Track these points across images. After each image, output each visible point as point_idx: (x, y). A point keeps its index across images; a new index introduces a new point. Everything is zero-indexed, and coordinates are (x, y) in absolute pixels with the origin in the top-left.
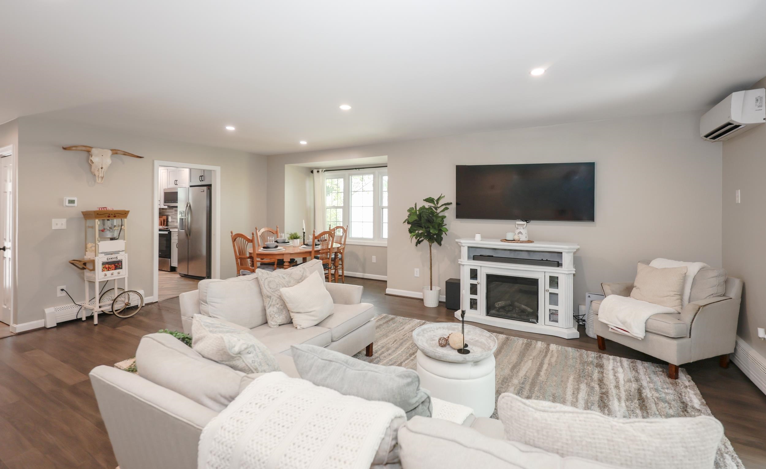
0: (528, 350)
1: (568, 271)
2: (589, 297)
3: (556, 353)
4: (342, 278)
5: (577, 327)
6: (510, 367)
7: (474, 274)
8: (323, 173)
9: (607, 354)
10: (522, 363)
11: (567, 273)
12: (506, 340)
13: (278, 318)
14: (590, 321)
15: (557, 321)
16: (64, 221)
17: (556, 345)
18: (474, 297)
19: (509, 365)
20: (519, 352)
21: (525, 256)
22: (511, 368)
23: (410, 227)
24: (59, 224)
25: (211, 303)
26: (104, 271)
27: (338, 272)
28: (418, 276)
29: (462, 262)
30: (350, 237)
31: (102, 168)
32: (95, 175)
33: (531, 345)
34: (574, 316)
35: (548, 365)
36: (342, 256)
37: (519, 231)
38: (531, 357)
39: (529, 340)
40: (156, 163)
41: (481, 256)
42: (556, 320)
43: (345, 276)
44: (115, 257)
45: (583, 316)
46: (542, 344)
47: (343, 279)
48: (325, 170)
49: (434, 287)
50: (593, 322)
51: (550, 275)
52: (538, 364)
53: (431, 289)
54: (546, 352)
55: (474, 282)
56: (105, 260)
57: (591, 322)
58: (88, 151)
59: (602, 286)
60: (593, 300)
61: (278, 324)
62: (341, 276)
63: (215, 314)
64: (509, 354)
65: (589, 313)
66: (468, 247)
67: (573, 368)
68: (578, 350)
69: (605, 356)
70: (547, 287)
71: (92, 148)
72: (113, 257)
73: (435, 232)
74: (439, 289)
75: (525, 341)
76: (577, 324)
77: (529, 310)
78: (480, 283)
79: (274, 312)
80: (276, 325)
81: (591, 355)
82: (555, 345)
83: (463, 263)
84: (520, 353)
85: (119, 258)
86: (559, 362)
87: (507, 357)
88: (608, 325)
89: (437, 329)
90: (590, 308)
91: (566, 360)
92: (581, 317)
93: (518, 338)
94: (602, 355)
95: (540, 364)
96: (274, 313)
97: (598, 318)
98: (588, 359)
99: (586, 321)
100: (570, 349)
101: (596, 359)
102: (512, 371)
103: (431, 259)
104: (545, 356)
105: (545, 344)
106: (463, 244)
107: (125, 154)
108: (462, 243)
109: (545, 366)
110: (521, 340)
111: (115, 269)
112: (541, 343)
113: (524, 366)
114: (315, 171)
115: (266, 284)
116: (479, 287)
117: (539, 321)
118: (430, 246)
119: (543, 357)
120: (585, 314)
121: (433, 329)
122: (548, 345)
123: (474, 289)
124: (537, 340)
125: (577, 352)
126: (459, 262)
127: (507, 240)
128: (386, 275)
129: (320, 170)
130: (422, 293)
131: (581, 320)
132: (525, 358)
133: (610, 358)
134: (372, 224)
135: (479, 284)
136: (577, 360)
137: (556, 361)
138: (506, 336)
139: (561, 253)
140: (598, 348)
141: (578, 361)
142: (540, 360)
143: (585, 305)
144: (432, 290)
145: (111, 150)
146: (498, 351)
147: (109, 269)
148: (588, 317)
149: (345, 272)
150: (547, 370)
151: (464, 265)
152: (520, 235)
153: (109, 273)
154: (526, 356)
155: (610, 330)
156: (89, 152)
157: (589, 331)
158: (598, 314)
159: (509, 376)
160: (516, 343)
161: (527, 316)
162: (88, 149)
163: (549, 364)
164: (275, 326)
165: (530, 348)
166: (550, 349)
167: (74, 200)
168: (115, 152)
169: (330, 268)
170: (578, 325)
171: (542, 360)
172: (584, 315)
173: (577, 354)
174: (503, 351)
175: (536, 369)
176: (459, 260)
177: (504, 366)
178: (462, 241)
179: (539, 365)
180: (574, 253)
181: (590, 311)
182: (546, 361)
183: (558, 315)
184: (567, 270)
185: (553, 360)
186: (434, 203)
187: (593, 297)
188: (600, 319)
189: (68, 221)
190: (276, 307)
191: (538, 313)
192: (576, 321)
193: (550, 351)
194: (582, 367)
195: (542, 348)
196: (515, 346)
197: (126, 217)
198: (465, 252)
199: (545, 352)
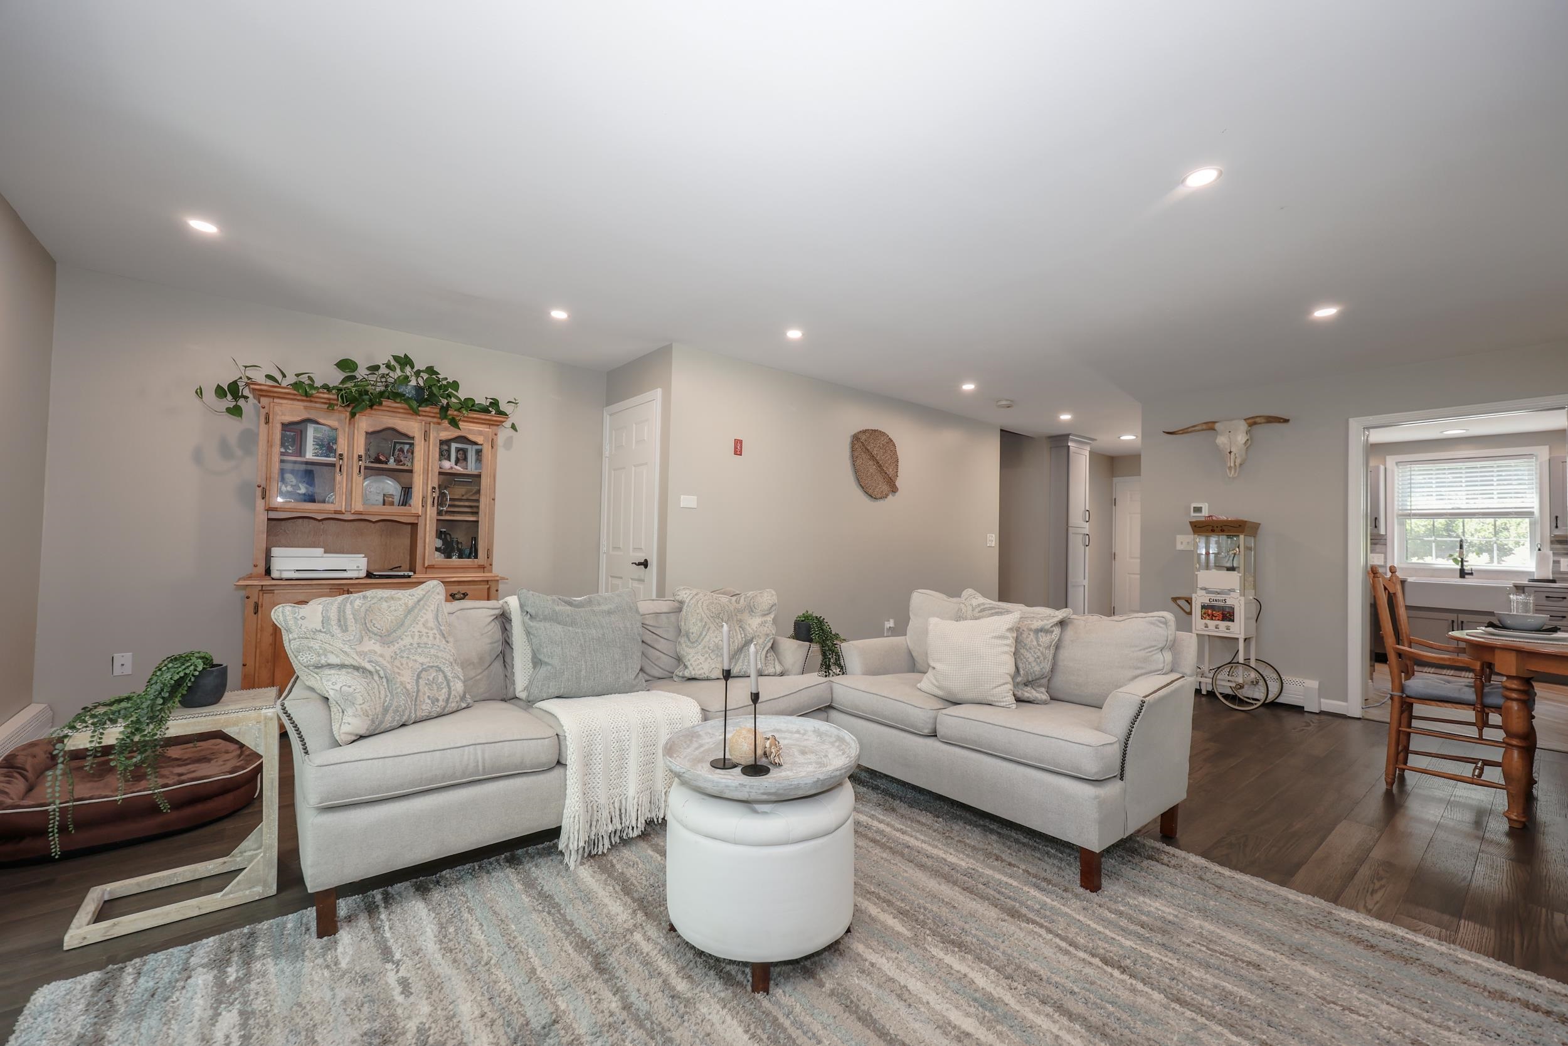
16: (1190, 538)
24: (1185, 542)
26: (1205, 618)
31: (1230, 452)
40: (1355, 423)
44: (1222, 598)
56: (1206, 601)
58: (1210, 427)
71: (1215, 422)
72: (1220, 599)
85: (1229, 602)
107: (1269, 421)
111: (1223, 620)
145: (1247, 420)
147: (1212, 617)
153: (1212, 624)
156: (1213, 430)
162: (1210, 425)
167: (1201, 508)
168: (1253, 422)
197: (1242, 532)
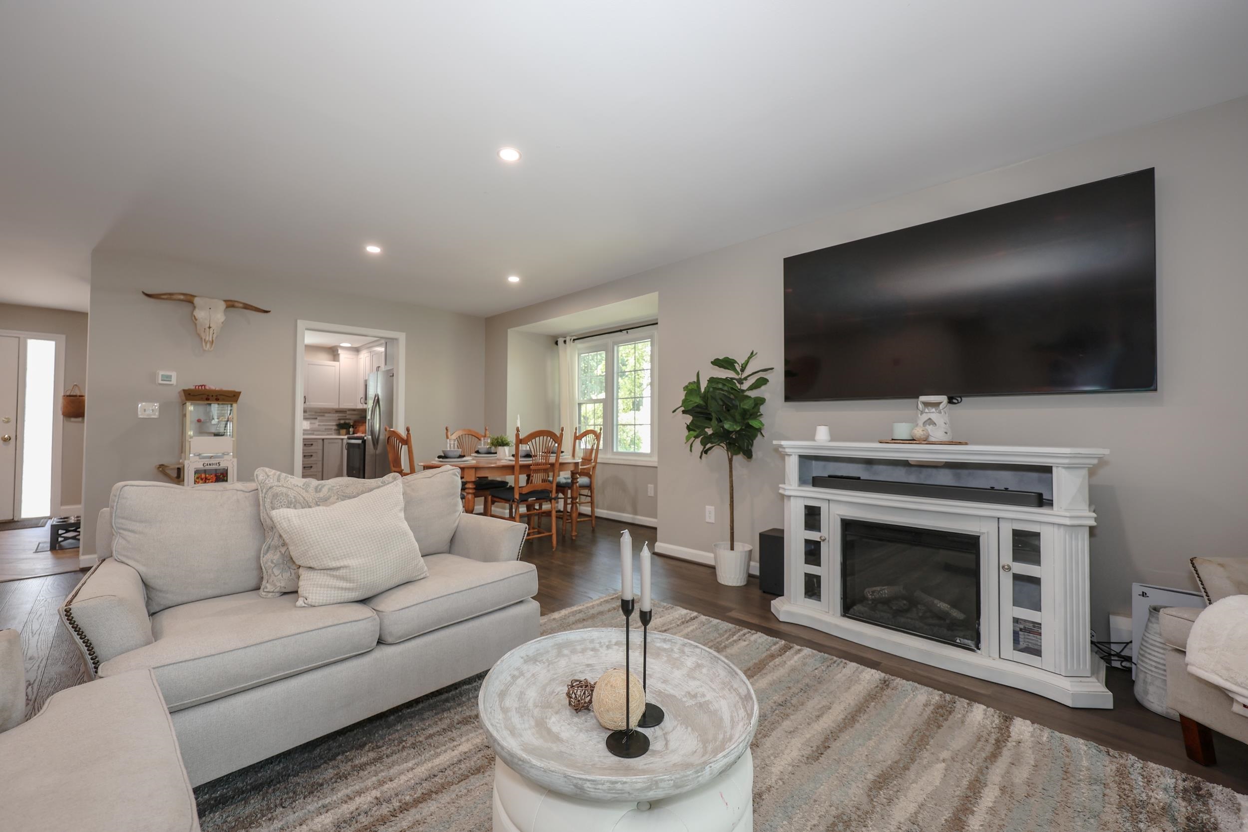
0: (939, 727)
1: (1070, 517)
2: (1144, 594)
3: (1030, 752)
4: (592, 520)
5: (1103, 674)
6: (870, 777)
7: (812, 517)
8: (572, 343)
9: (1227, 787)
10: (914, 767)
11: (1068, 522)
12: (881, 686)
13: (280, 576)
14: (1151, 665)
15: (1037, 652)
16: (156, 405)
17: (1033, 723)
18: (813, 570)
19: (866, 770)
20: (909, 730)
21: (945, 478)
22: (874, 782)
23: (690, 421)
24: (148, 409)
25: (121, 531)
27: (577, 509)
28: (713, 522)
29: (785, 489)
30: (615, 450)
31: (210, 327)
32: (201, 338)
33: (950, 713)
34: (1092, 642)
35: (997, 792)
36: (591, 482)
37: (926, 418)
38: (945, 754)
39: (948, 697)
40: (300, 323)
41: (830, 476)
42: (1036, 647)
43: (597, 517)
44: (215, 462)
45: (1125, 644)
46: (985, 714)
47: (593, 522)
48: (575, 338)
49: (740, 543)
50: (1165, 671)
51: (1014, 528)
52: (965, 782)
53: (732, 548)
54: (997, 741)
55: (813, 536)
56: (200, 466)
57: (1153, 669)
58: (189, 300)
59: (1195, 567)
60: (1165, 607)
61: (278, 590)
62: (590, 516)
63: (125, 556)
64: (876, 733)
65: (1146, 641)
66: (801, 457)
67: (1092, 821)
68: (1112, 752)
69: (1218, 791)
70: (1007, 557)
71: (195, 296)
72: (214, 462)
73: (735, 427)
74: (749, 549)
75: (936, 696)
76: (1103, 665)
77: (956, 614)
78: (827, 539)
79: (272, 562)
80: (273, 592)
81: (1162, 778)
82: (1028, 722)
83: (787, 493)
84: (914, 732)
85: (223, 465)
86: (1041, 787)
87: (870, 739)
88: (1230, 695)
89: (608, 647)
90: (1147, 626)
91: (1065, 783)
92: (1116, 648)
93: (916, 684)
94: (1208, 786)
95: (970, 783)
96: (273, 565)
97: (1187, 665)
98: (1150, 793)
99: (1134, 660)
100: (1079, 745)
101: (1184, 799)
102: (874, 792)
103: (732, 486)
104: (994, 756)
105: (996, 716)
106: (787, 450)
107: (247, 307)
108: (784, 448)
109: (989, 796)
110: (923, 691)
111: (216, 482)
112: (985, 710)
113: (915, 782)
114: (561, 341)
115: (268, 500)
116: (824, 548)
117: (982, 645)
118: (730, 461)
119: (986, 760)
120: (1131, 642)
121: (597, 646)
122: (1007, 720)
123: (813, 552)
124: (973, 697)
125: (1107, 758)
126: (781, 491)
127: (894, 441)
128: (656, 517)
129: (568, 339)
130: (712, 555)
131: (1118, 655)
132: (926, 754)
133: (1239, 804)
134: (649, 427)
135: (824, 540)
136: (1107, 791)
137: (1029, 783)
138: (883, 675)
139: (1048, 470)
140: (1183, 753)
141: (1113, 795)
142: (975, 768)
143: (1129, 615)
144: (733, 550)
145: (225, 301)
146: (849, 717)
147: (205, 481)
148: (1142, 652)
149: (596, 510)
150: (992, 811)
151: (790, 496)
152: (930, 428)
154: (928, 747)
155: (1236, 708)
156: (191, 302)
157: (1146, 692)
158: (1184, 653)
159: (859, 813)
160: (907, 700)
161: (948, 630)
162: (189, 298)
163: (1003, 789)
164: (271, 594)
165: (946, 720)
166: (1012, 734)
167: (171, 376)
168: (231, 305)
169: (553, 499)
170: (1107, 667)
171: (981, 771)
172: (1127, 643)
173: (1108, 769)
174: (863, 718)
175: (956, 802)
176: (781, 486)
177: (852, 769)
178: (783, 443)
179: (969, 788)
180: (1090, 469)
181: (1147, 635)
182: (996, 775)
183: (1040, 634)
184: (1068, 514)
185: (1021, 775)
186: (735, 370)
187: (1156, 597)
188: (1192, 669)
189: (161, 408)
190: (280, 551)
191: (979, 624)
192: (1102, 658)
193: (1010, 739)
194: (1128, 824)
195: (984, 726)
196: (903, 707)
197: (236, 401)
198: (792, 466)
199: (994, 742)
